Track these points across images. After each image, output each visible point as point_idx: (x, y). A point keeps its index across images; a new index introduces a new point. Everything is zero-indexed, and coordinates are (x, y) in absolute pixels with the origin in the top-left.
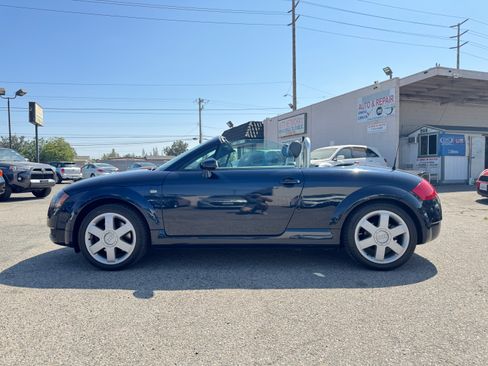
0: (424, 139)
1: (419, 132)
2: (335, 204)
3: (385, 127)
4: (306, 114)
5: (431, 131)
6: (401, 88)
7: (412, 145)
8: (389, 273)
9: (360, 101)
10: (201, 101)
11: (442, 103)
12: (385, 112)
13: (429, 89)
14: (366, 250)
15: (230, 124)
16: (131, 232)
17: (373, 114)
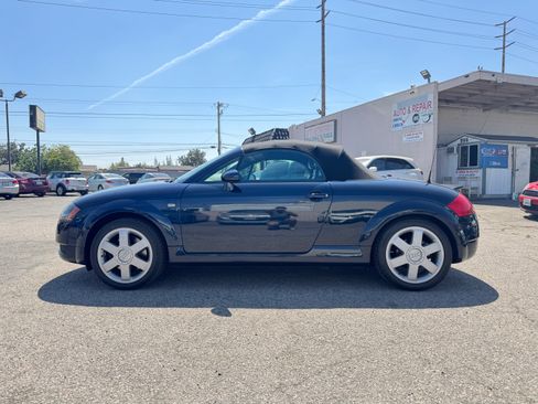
0: (464, 149)
1: (459, 141)
2: (366, 220)
3: (422, 136)
4: (336, 121)
5: (472, 141)
6: (440, 93)
7: (451, 156)
8: (421, 293)
9: (395, 107)
10: (219, 105)
11: (484, 110)
12: (422, 119)
13: (470, 95)
14: (397, 269)
15: (252, 131)
16: (147, 249)
17: (409, 122)
